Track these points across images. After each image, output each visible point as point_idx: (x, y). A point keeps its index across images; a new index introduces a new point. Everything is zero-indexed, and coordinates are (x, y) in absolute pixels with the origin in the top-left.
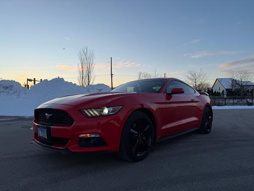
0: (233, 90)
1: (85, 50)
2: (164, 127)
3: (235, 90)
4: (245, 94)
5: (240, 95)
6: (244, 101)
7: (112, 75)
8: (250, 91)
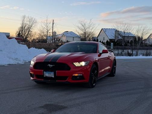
0: (116, 41)
3: (117, 41)
4: (126, 45)
5: (121, 45)
6: (126, 51)
8: (130, 42)
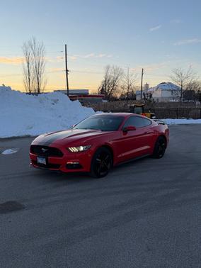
1: (33, 42)
2: (120, 156)
7: (67, 71)
